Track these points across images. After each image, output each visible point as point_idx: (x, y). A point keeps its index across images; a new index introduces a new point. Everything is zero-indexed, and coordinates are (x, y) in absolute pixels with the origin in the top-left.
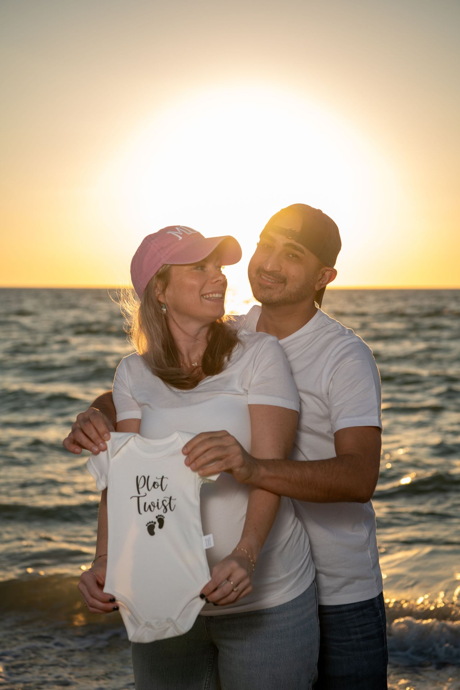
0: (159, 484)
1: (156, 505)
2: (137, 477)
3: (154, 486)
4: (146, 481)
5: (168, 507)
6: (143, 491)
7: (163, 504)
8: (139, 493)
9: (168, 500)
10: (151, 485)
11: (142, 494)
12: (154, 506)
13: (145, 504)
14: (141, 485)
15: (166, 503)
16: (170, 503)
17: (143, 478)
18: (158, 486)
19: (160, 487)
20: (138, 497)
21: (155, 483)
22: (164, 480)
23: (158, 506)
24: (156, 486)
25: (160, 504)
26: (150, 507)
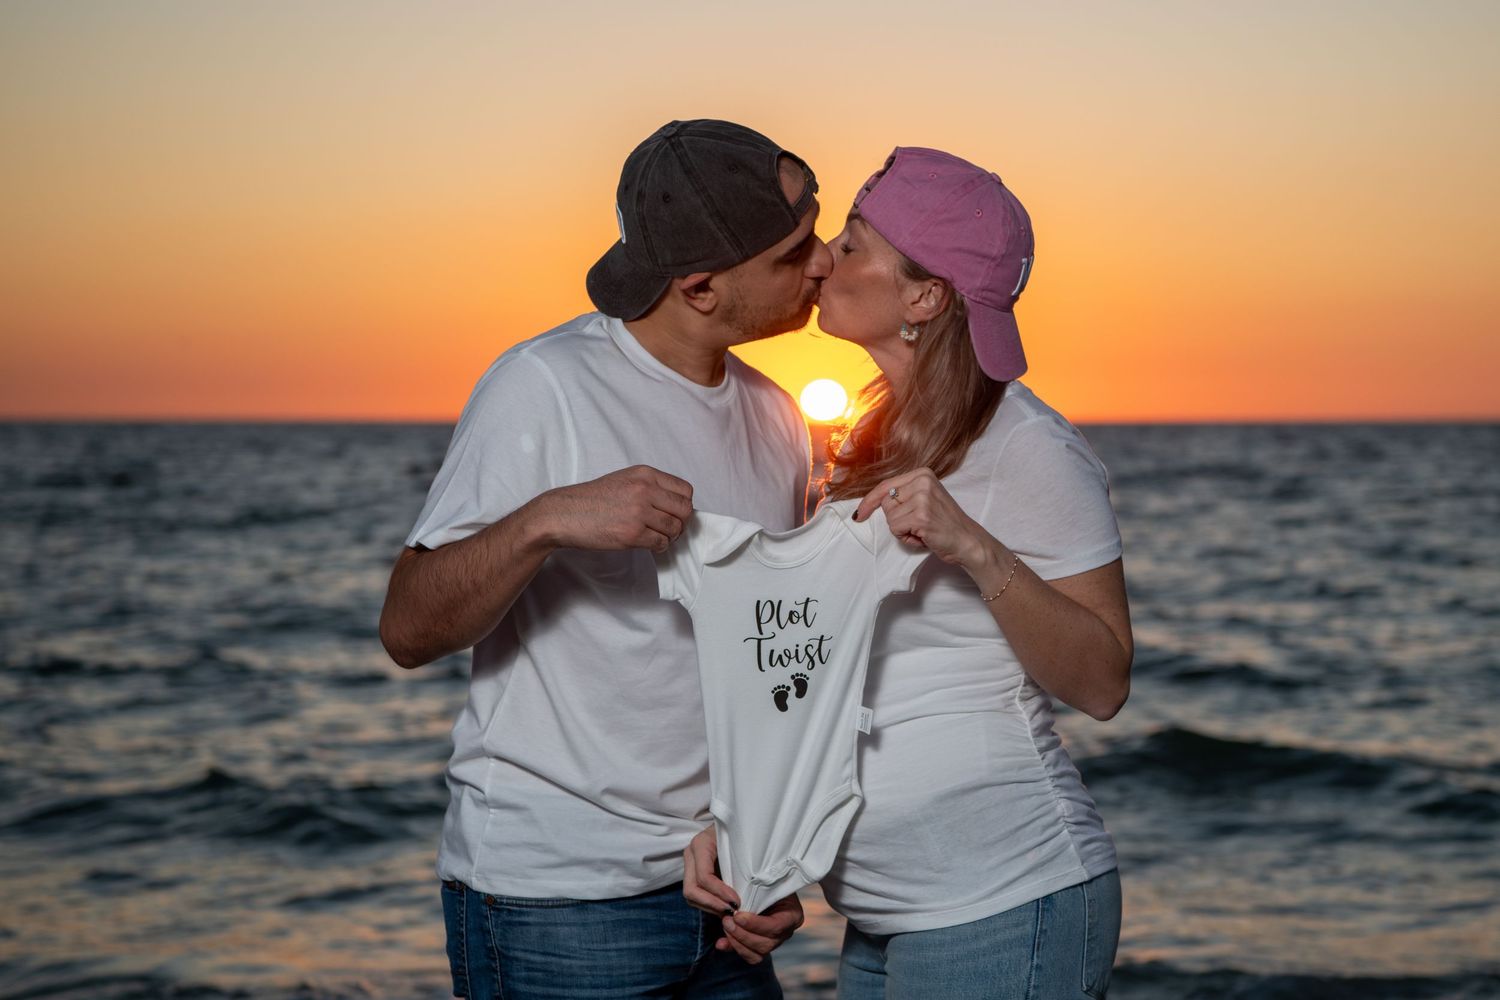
0: (801, 615)
1: (793, 655)
2: (758, 602)
3: (790, 619)
4: (776, 609)
5: (816, 659)
6: (770, 628)
7: (807, 653)
8: (761, 633)
9: (816, 644)
10: (784, 617)
11: (767, 633)
12: (790, 658)
13: (772, 651)
14: (765, 617)
15: (811, 651)
16: (819, 650)
17: (769, 605)
18: (799, 618)
19: (802, 619)
20: (759, 640)
21: (791, 613)
22: (809, 604)
23: (797, 656)
24: (795, 619)
25: (802, 654)
26: (780, 657)
